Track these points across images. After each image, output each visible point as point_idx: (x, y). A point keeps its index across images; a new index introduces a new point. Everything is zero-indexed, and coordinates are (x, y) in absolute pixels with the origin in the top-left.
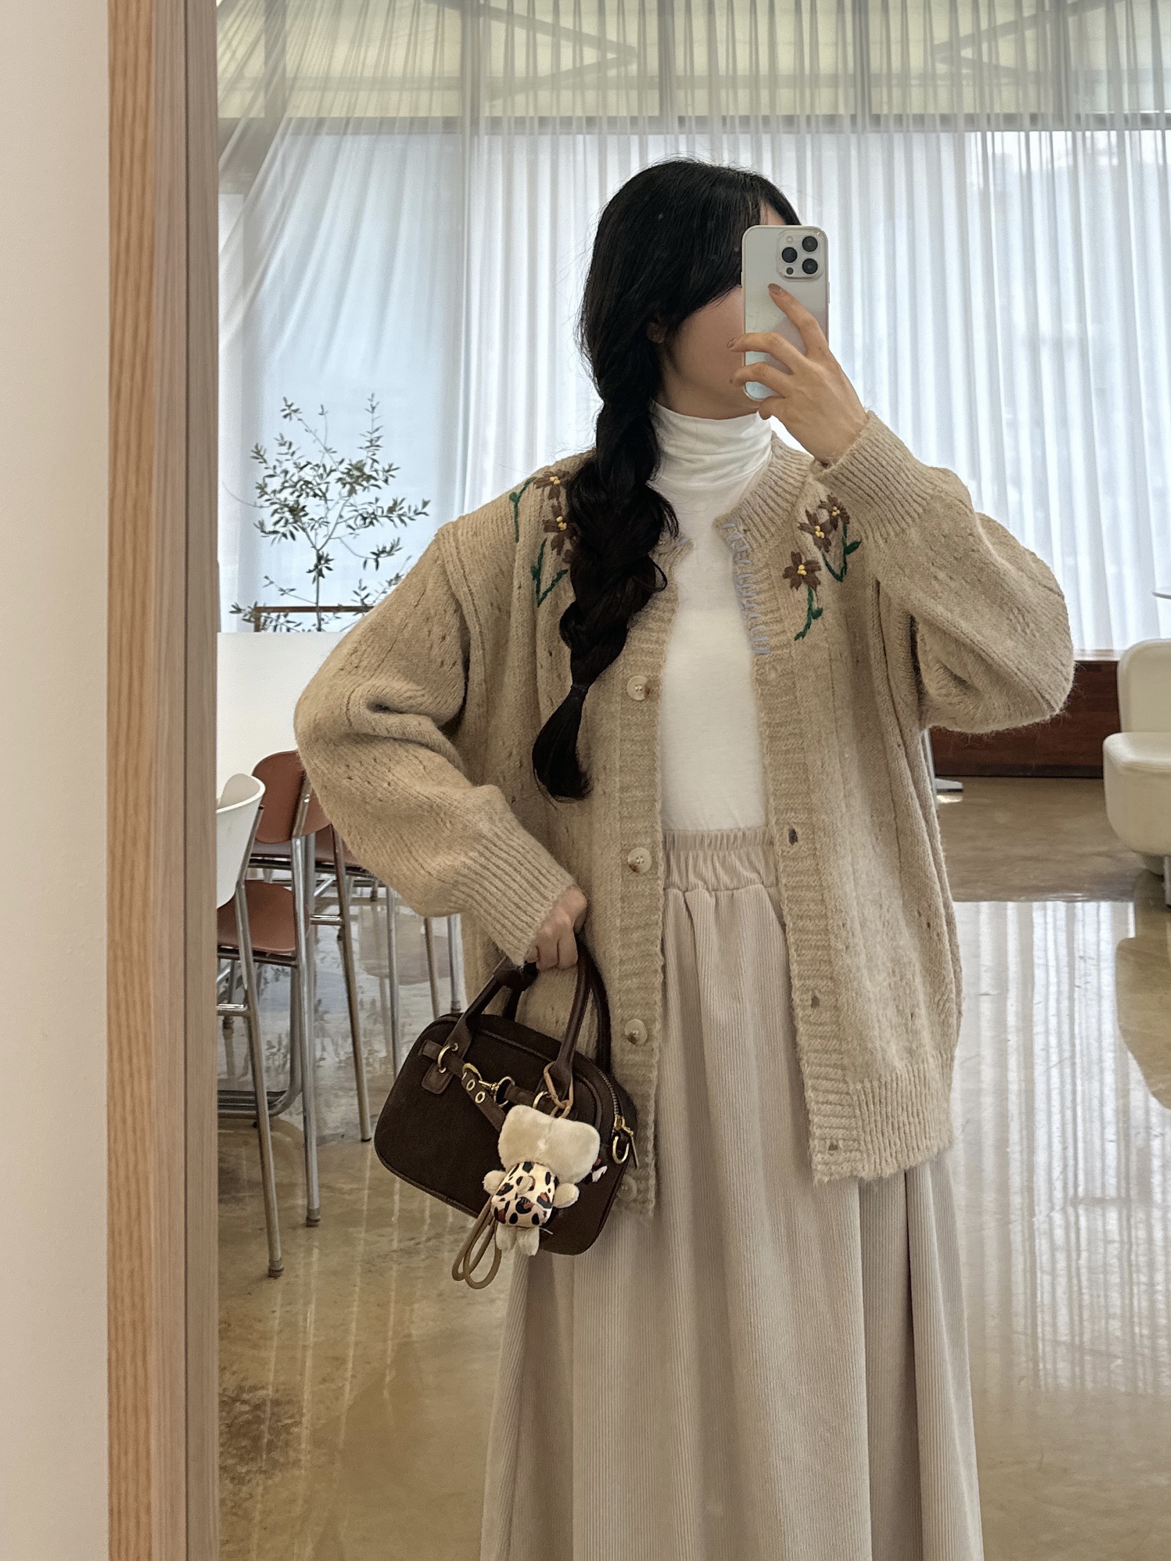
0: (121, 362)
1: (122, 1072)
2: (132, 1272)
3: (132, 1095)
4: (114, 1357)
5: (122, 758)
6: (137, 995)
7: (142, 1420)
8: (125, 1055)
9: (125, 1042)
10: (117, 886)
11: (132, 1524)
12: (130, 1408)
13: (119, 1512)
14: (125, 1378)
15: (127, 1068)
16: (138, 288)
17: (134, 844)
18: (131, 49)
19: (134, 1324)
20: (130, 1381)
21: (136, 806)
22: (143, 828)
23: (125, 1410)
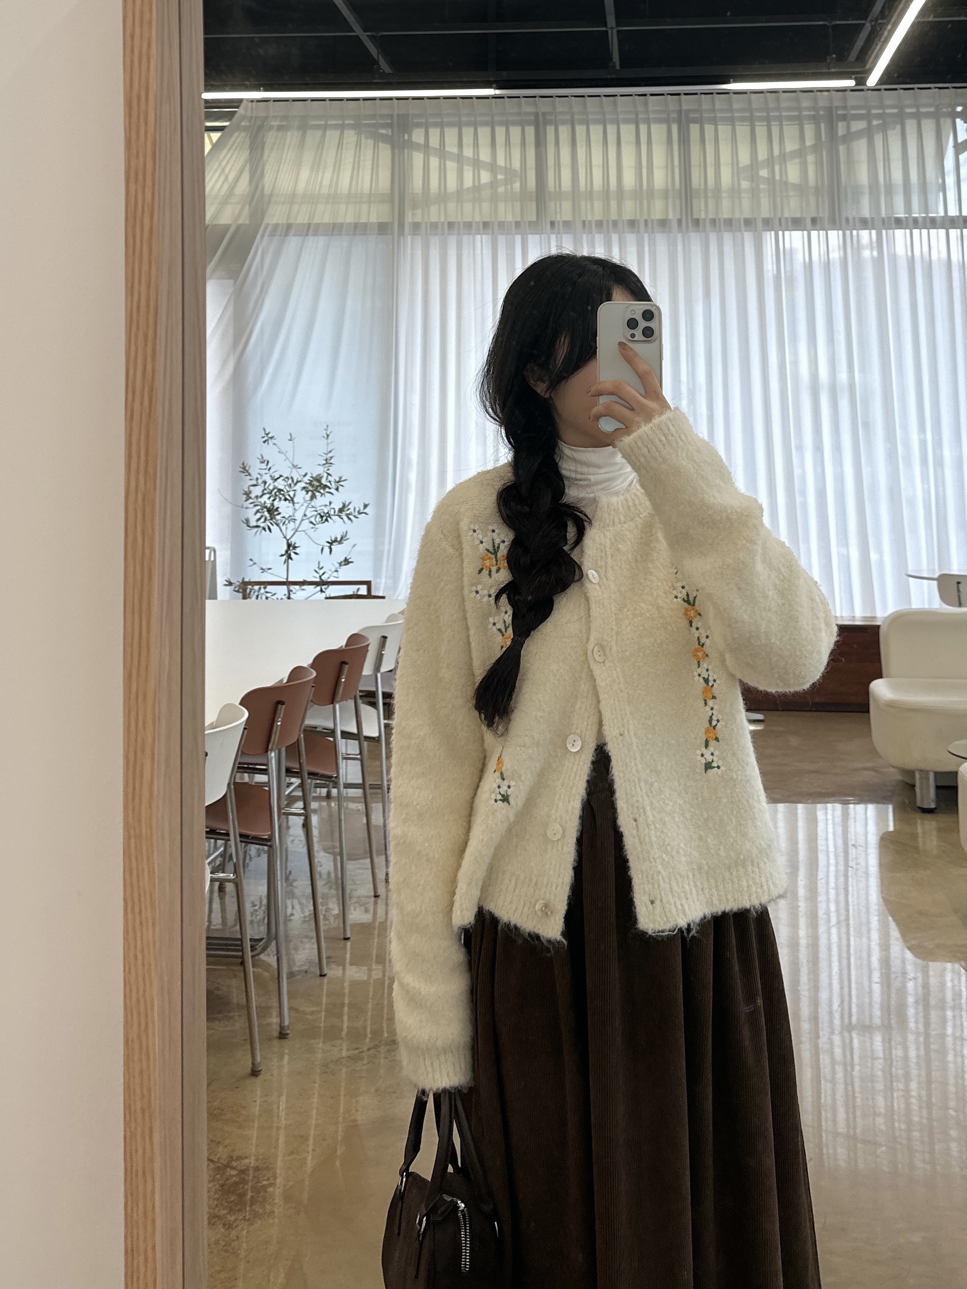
0: (134, 392)
1: (134, 920)
2: (141, 1072)
3: (141, 939)
4: (128, 1134)
6: (145, 866)
7: (149, 1180)
8: (137, 909)
9: (136, 901)
10: (131, 782)
11: (142, 1258)
12: (140, 1173)
13: (132, 1250)
14: (136, 1150)
15: (138, 919)
16: (146, 337)
17: (143, 751)
18: (141, 159)
19: (143, 1110)
20: (140, 1151)
21: (144, 723)
22: (150, 740)
23: (137, 1175)
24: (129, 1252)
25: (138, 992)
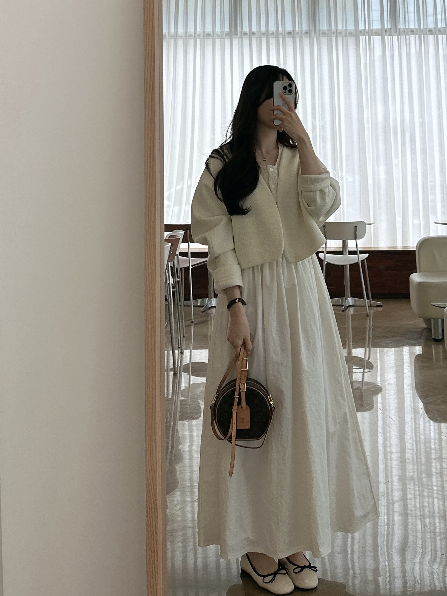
4: (146, 337)
5: (148, 183)
7: (154, 353)
8: (149, 258)
11: (151, 380)
12: (150, 350)
14: (149, 343)
15: (149, 262)
16: (151, 64)
18: (149, 4)
19: (151, 328)
25: (149, 287)
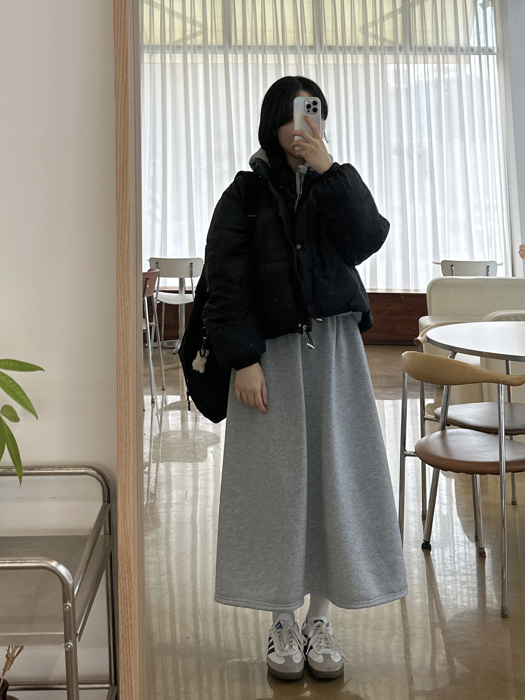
0: (118, 87)
2: (124, 359)
3: (124, 305)
4: (118, 382)
5: (121, 206)
6: (126, 274)
7: (127, 402)
8: (122, 293)
9: (122, 289)
14: (122, 389)
15: (123, 298)
17: (125, 230)
20: (123, 391)
21: (125, 219)
23: (122, 400)
24: (119, 430)
